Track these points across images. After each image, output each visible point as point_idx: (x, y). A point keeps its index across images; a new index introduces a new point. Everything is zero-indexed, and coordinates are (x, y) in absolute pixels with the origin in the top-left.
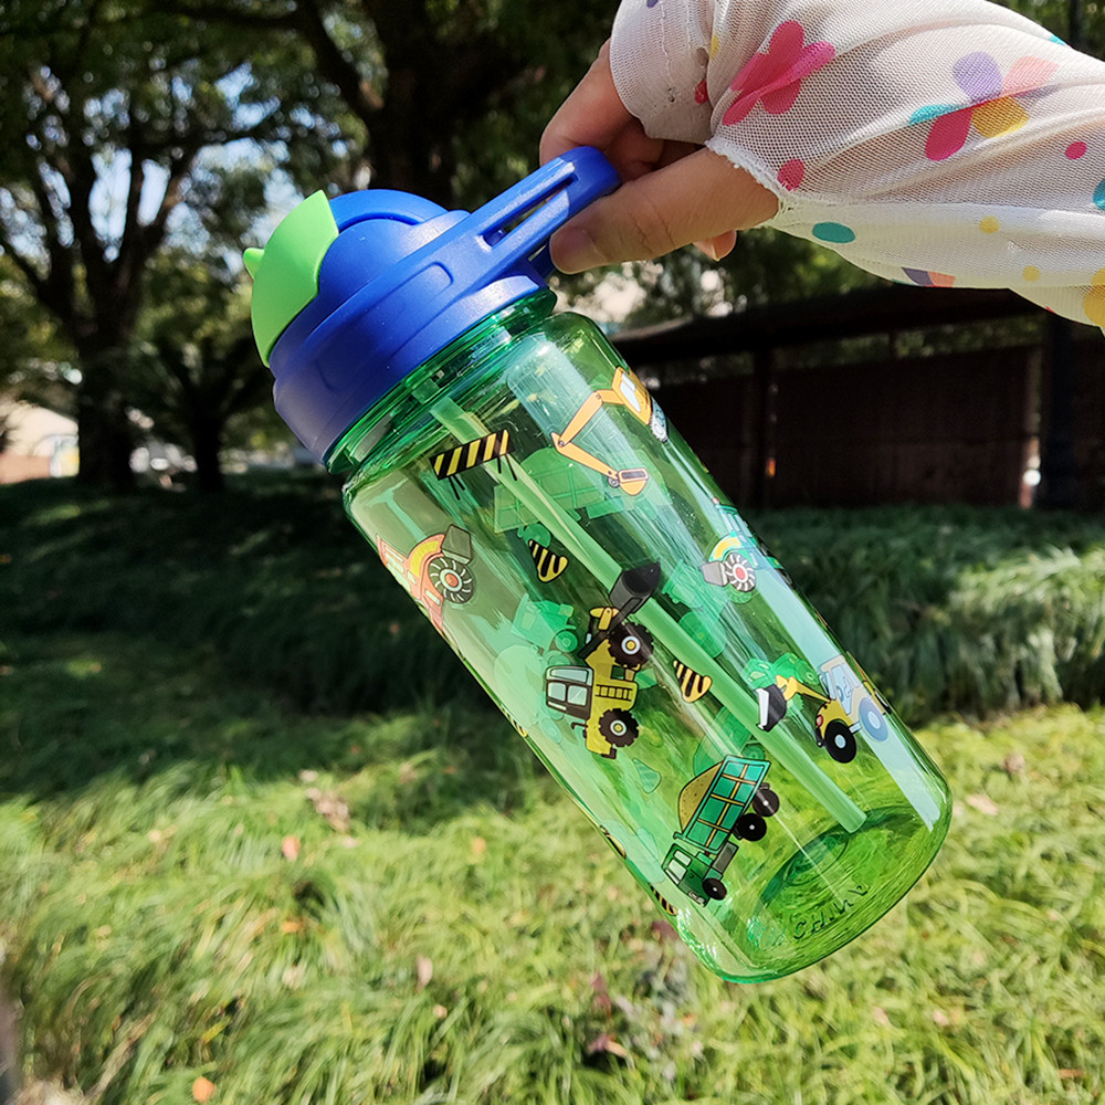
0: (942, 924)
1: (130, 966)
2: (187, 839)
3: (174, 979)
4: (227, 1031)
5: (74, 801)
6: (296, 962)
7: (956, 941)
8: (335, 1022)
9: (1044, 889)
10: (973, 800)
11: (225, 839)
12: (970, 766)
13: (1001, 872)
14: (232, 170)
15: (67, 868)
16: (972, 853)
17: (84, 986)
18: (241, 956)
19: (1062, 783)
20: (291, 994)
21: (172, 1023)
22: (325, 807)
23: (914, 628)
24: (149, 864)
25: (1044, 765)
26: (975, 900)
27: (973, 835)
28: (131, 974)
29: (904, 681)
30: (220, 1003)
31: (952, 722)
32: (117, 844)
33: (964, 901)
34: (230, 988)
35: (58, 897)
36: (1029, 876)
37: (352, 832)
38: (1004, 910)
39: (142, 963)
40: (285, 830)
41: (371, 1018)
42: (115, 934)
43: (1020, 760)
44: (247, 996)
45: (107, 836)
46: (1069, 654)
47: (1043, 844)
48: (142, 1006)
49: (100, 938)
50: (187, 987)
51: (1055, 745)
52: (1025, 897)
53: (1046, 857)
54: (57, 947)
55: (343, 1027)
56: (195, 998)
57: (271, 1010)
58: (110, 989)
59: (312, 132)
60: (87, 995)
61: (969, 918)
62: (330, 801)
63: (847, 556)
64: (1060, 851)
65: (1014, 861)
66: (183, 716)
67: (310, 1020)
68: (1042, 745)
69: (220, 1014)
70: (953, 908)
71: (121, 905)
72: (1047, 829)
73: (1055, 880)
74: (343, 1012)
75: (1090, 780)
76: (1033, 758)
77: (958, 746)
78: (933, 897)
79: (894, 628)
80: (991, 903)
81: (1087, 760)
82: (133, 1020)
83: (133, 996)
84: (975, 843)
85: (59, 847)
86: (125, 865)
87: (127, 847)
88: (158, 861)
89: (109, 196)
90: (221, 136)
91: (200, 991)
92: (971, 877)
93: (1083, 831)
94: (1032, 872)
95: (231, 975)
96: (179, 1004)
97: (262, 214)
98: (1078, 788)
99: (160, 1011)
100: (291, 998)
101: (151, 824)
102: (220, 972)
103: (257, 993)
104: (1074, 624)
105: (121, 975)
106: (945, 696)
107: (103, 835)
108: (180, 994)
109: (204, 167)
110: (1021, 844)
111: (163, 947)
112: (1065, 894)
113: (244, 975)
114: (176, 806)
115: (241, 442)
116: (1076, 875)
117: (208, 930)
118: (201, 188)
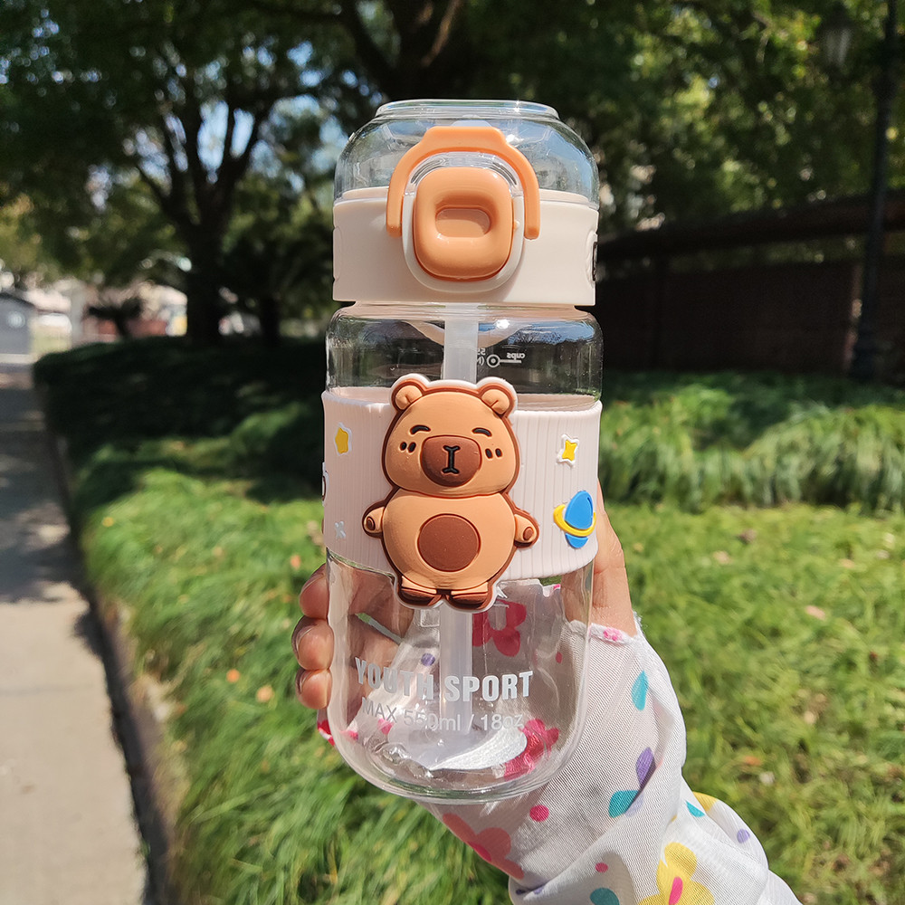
14: (299, 115)
18: (259, 613)
21: (221, 645)
30: (246, 635)
40: (292, 552)
56: (232, 631)
68: (775, 527)
76: (765, 534)
95: (252, 622)
96: (224, 636)
97: (318, 150)
103: (266, 632)
109: (279, 115)
115: (296, 314)
118: (277, 131)
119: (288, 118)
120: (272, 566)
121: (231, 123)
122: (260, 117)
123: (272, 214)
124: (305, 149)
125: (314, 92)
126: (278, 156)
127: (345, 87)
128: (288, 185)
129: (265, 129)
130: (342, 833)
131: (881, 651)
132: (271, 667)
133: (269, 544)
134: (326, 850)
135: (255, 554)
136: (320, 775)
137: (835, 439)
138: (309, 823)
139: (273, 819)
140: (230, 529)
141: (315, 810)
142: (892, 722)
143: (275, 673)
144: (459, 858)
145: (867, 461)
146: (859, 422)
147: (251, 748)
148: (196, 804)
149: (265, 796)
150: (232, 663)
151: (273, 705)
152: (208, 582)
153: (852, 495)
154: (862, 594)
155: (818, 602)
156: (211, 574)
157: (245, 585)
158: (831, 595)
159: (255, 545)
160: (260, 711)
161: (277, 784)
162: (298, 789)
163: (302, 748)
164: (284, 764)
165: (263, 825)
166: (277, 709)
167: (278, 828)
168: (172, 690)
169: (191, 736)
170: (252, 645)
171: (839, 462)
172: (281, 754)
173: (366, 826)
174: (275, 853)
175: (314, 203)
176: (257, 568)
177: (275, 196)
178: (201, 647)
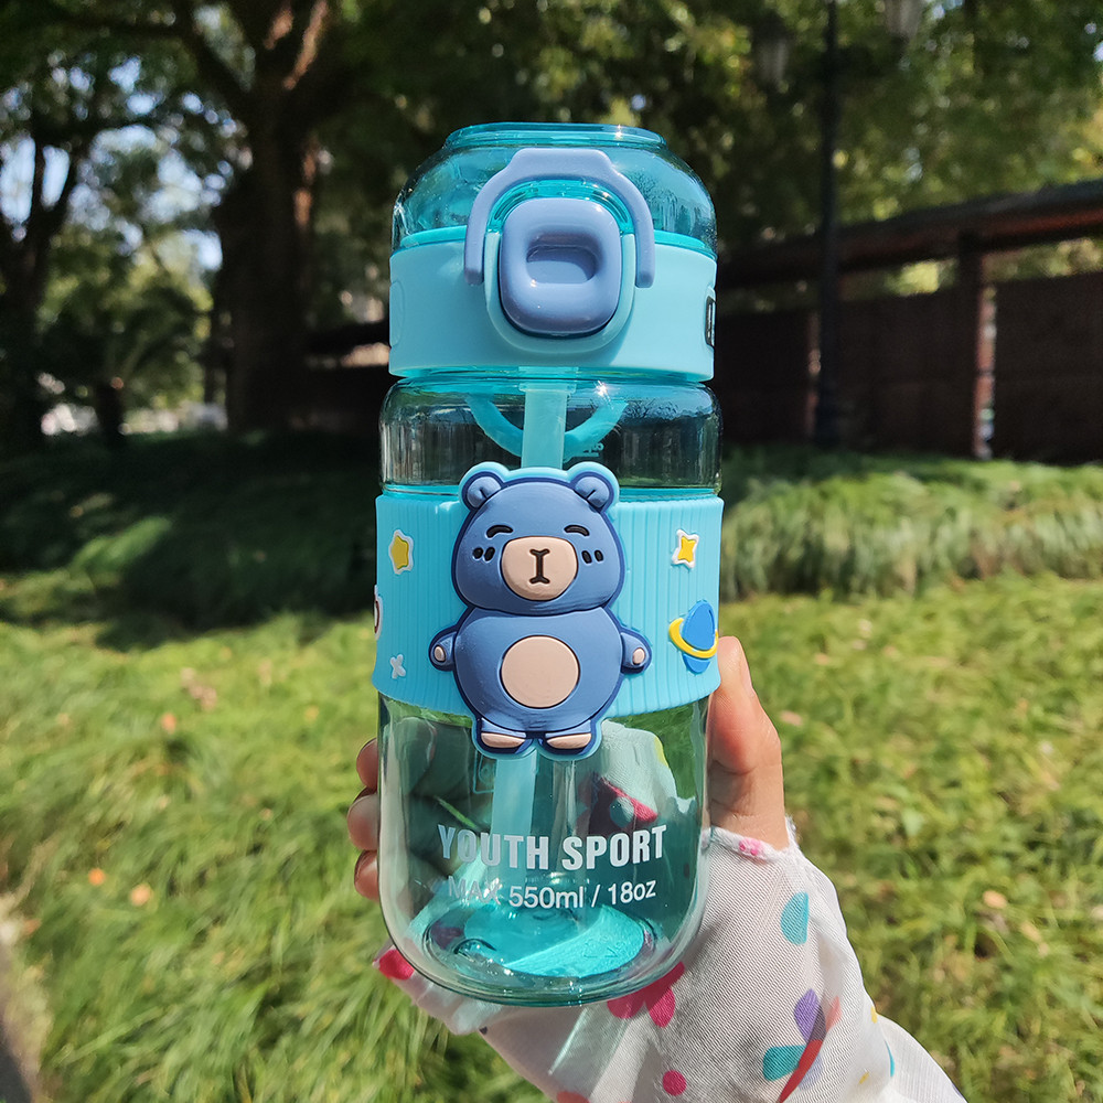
14: (128, 152)
18: (126, 792)
21: (78, 839)
30: (109, 823)
34: (117, 815)
40: (163, 710)
44: (130, 819)
56: (90, 820)
96: (81, 827)
97: (157, 193)
101: (59, 709)
109: (104, 149)
115: (143, 403)
118: (102, 171)
119: (115, 154)
120: (139, 730)
121: (40, 163)
122: (79, 154)
123: (103, 276)
124: (139, 194)
125: (148, 121)
126: (106, 203)
127: (187, 115)
128: (120, 238)
129: (85, 169)
130: (254, 1053)
131: (863, 755)
132: (147, 859)
133: (134, 703)
134: (235, 1077)
135: (113, 718)
136: (221, 987)
137: (800, 517)
138: (212, 1048)
139: (165, 1049)
140: (78, 688)
141: (217, 1031)
142: (880, 835)
143: (152, 868)
144: (401, 1063)
145: (835, 539)
146: (825, 496)
147: (127, 966)
148: (62, 1043)
149: (151, 1023)
150: (93, 860)
151: (154, 908)
152: (54, 760)
153: (822, 580)
154: (840, 692)
155: (794, 707)
156: (56, 749)
157: (101, 760)
158: (808, 697)
159: (113, 706)
160: (136, 917)
161: (165, 1006)
162: (194, 1008)
163: (195, 956)
164: (172, 980)
165: (153, 1058)
166: (158, 912)
167: (172, 1059)
168: (17, 903)
169: (48, 959)
170: (120, 836)
171: (807, 544)
172: (168, 967)
173: (285, 1042)
174: (171, 1091)
175: (158, 260)
176: (118, 735)
177: (104, 252)
178: (50, 844)
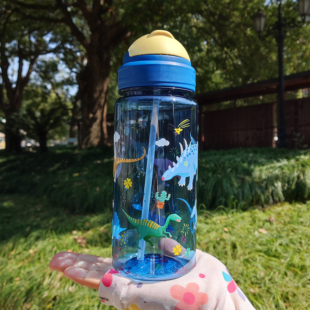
0: (253, 265)
1: (26, 288)
2: (40, 252)
3: (38, 291)
4: (54, 305)
5: (8, 242)
6: (72, 285)
7: (256, 270)
8: (84, 301)
9: (280, 254)
10: (261, 230)
11: (51, 251)
12: (259, 220)
13: (268, 250)
14: (48, 61)
15: (6, 261)
16: (260, 245)
17: (13, 295)
18: (57, 284)
19: (285, 224)
20: (71, 294)
21: (38, 304)
22: (79, 241)
23: (242, 182)
24: (30, 259)
25: (280, 219)
26: (261, 258)
27: (261, 240)
28: (26, 291)
29: (241, 198)
30: (51, 297)
31: (254, 209)
32: (20, 254)
33: (258, 258)
34: (54, 293)
35: (4, 270)
36: (276, 250)
37: (87, 247)
38: (270, 260)
39: (29, 287)
40: (68, 248)
41: (94, 299)
42: (21, 280)
43: (273, 218)
44: (59, 295)
45: (17, 252)
46: (286, 188)
47: (279, 241)
48: (29, 299)
49: (17, 281)
50: (42, 293)
51: (283, 213)
52: (275, 256)
53: (281, 245)
54: (5, 284)
55: (86, 302)
56: (44, 296)
57: (66, 299)
58: (20, 295)
59: (70, 50)
60: (13, 297)
61: (259, 263)
62: (81, 239)
63: (224, 163)
64: (284, 243)
65: (272, 246)
66: (38, 217)
67: (77, 301)
68: (279, 214)
69: (52, 301)
70: (255, 260)
71: (22, 271)
72: (281, 237)
73: (283, 251)
74: (86, 298)
75: (292, 223)
76: (277, 218)
77: (256, 215)
78: (250, 257)
79: (238, 183)
80: (266, 258)
81: (291, 218)
82: (27, 303)
83: (26, 297)
84: (261, 242)
85: (4, 256)
86: (23, 260)
87: (23, 255)
88: (32, 258)
89: (13, 70)
90: (44, 52)
91: (46, 294)
92: (260, 251)
93: (290, 237)
94: (277, 249)
95: (54, 289)
96: (40, 298)
97: (57, 73)
98: (289, 225)
99: (34, 300)
100: (71, 295)
101: (30, 248)
102: (51, 289)
103: (62, 294)
104: (287, 179)
105: (23, 291)
106: (252, 201)
107: (16, 252)
108: (40, 296)
109: (40, 61)
110: (273, 241)
111: (34, 282)
112: (286, 255)
113: (58, 289)
114: (37, 243)
115: (52, 138)
116: (289, 249)
117: (47, 277)
118: (39, 67)
122: (32, 62)
124: (51, 74)
125: (55, 51)
126: (40, 76)
129: (35, 66)
175: (57, 94)
